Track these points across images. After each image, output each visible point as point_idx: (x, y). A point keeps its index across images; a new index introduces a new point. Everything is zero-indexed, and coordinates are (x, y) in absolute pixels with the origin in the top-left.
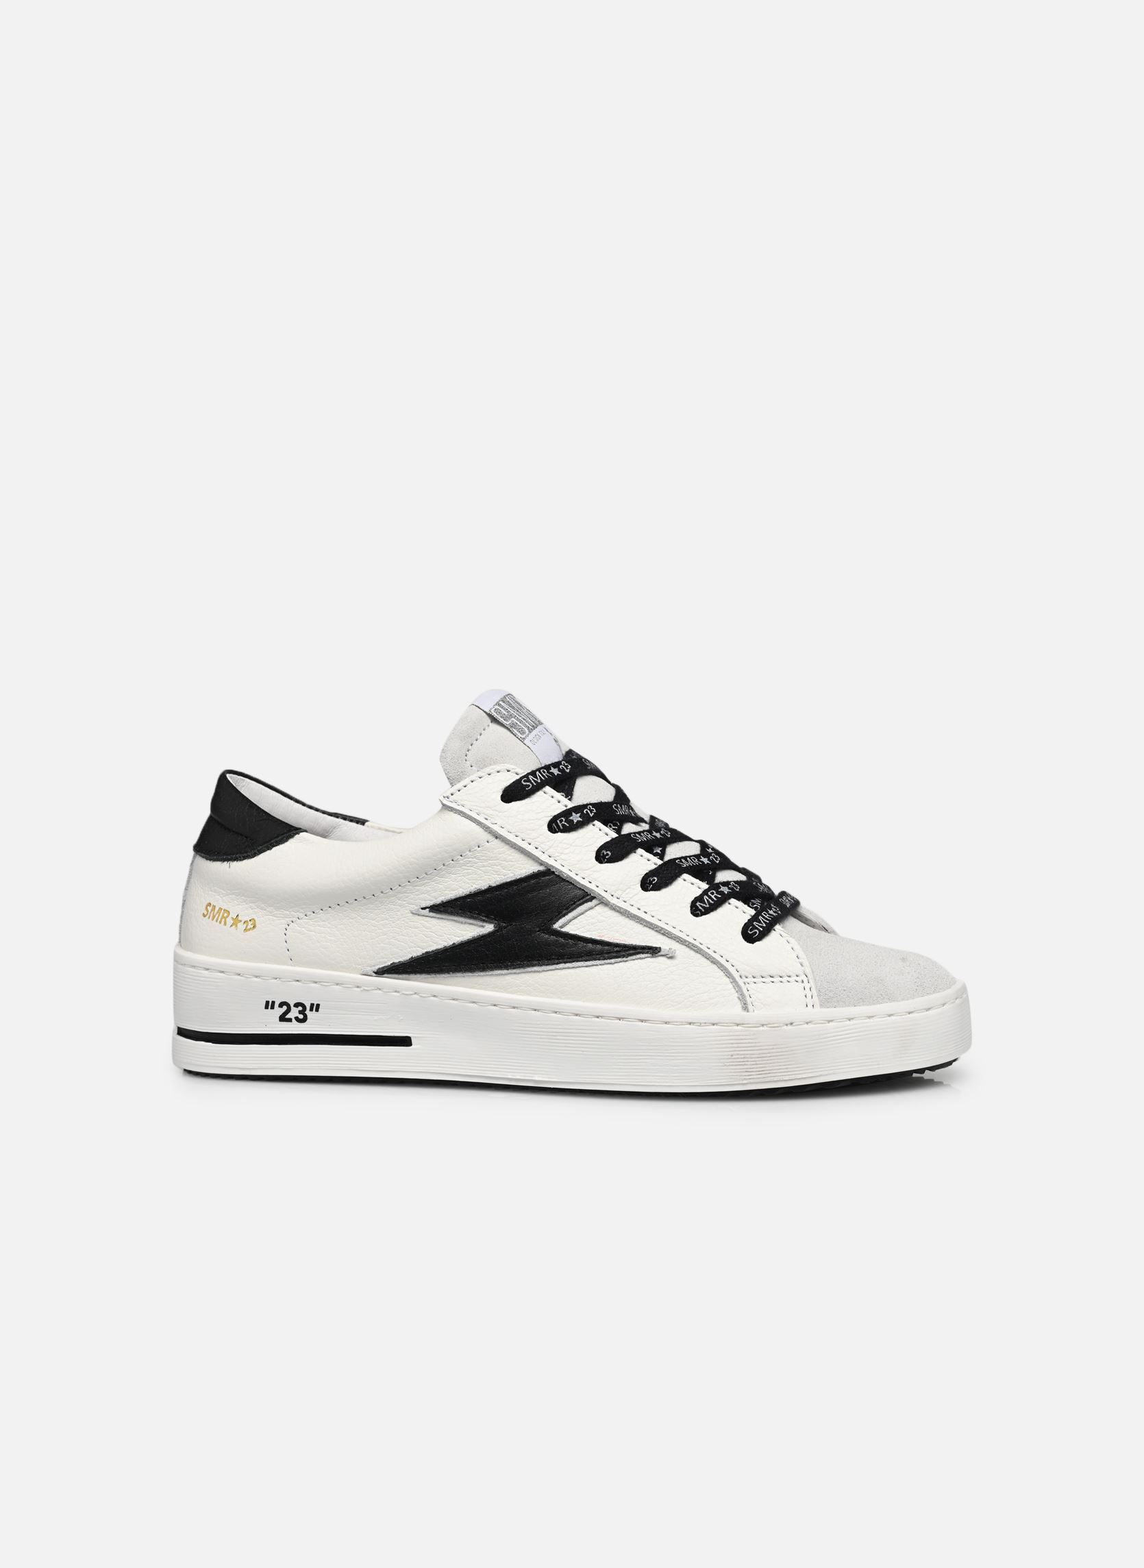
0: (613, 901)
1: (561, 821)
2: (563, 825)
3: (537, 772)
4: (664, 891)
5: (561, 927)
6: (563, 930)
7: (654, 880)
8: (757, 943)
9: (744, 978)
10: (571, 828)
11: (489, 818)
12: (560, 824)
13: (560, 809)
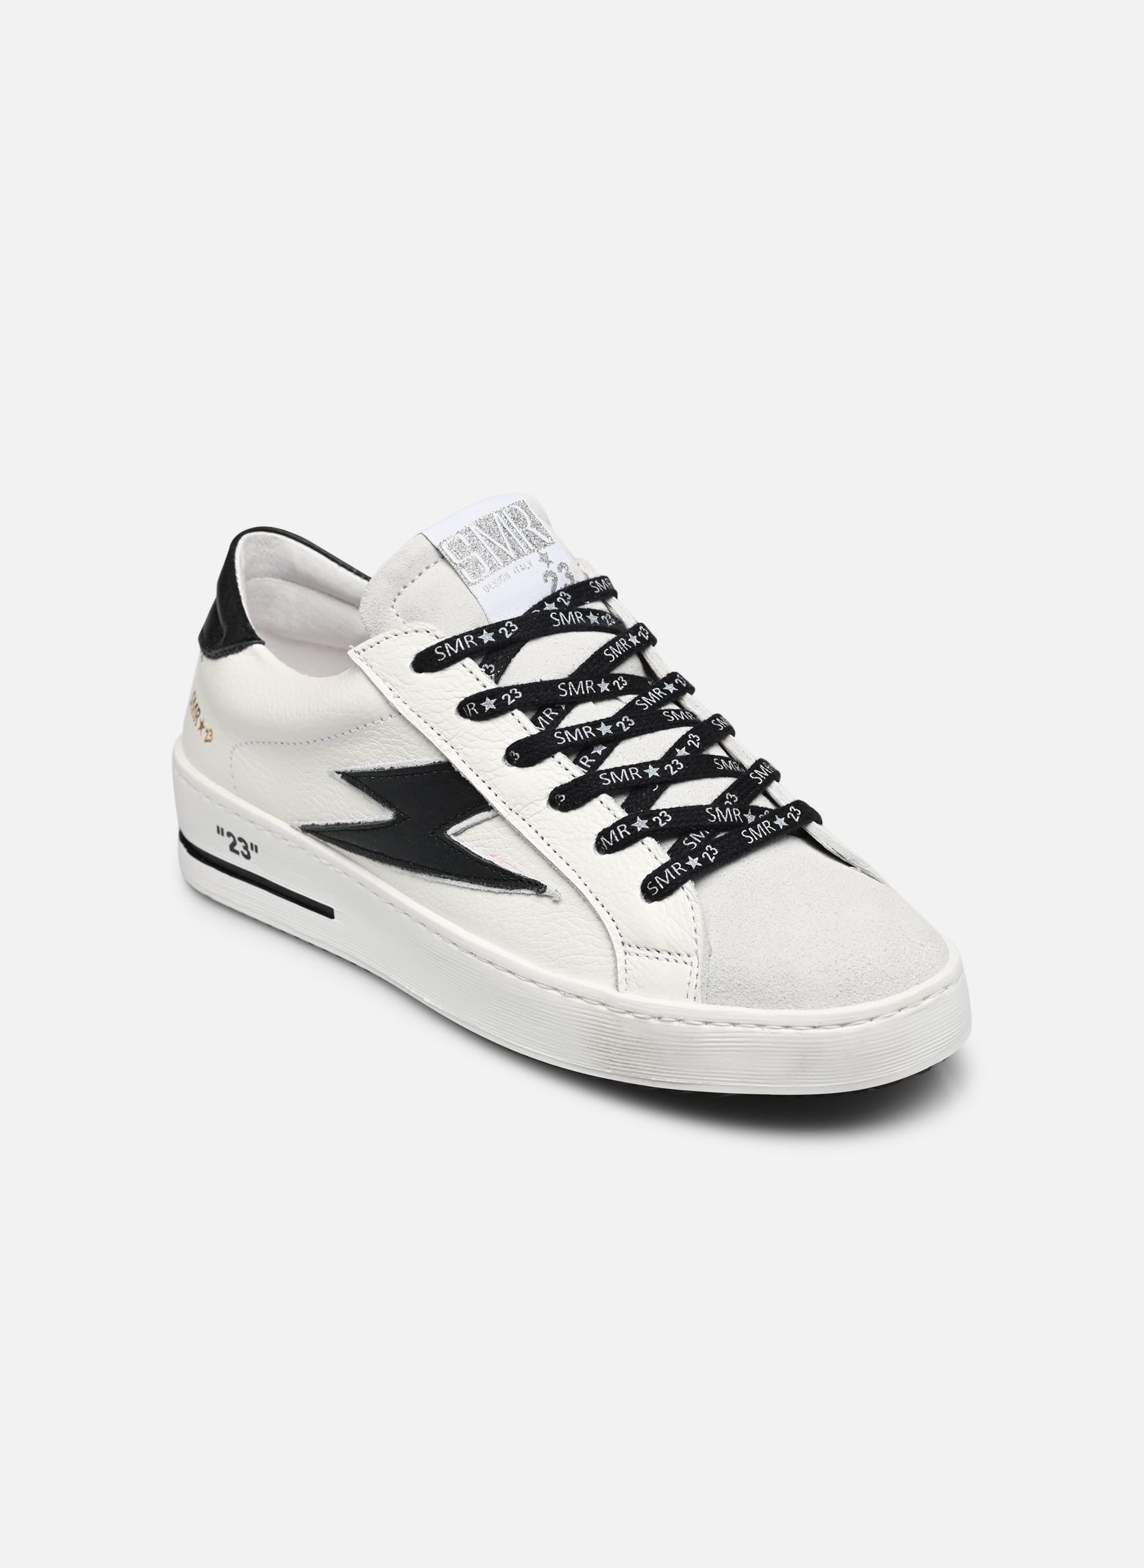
0: (511, 817)
1: (471, 706)
2: (472, 711)
3: (459, 640)
4: (573, 813)
5: (456, 834)
6: (455, 839)
7: (562, 798)
8: (655, 904)
9: (626, 946)
10: (483, 716)
11: (393, 689)
12: (473, 709)
13: (477, 689)
